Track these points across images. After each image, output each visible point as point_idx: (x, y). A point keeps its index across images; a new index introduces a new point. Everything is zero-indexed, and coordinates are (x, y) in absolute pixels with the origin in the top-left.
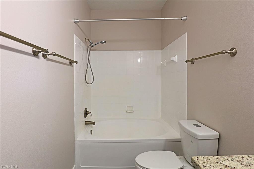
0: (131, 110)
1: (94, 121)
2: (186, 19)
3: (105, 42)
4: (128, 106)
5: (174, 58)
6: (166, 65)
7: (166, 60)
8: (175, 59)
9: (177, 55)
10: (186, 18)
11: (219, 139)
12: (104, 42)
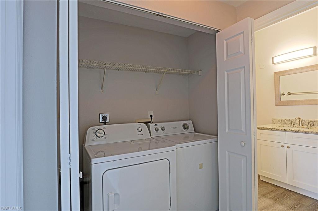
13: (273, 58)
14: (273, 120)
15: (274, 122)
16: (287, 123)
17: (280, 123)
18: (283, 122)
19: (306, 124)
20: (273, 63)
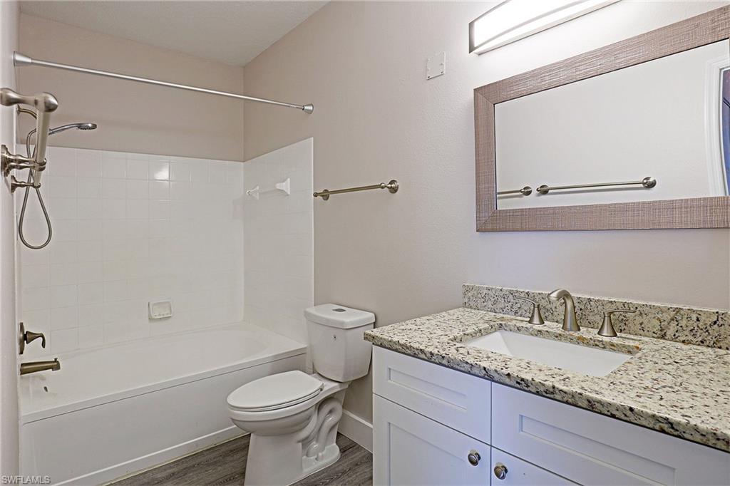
0: (165, 313)
1: (56, 359)
2: (310, 112)
3: (94, 127)
4: (155, 304)
5: (284, 183)
6: (258, 198)
7: (258, 188)
8: (286, 186)
9: (289, 179)
10: (311, 108)
11: (374, 323)
12: (90, 125)
13: (471, 25)
14: (467, 289)
15: (469, 298)
16: (515, 307)
17: (489, 304)
18: (502, 304)
19: (591, 318)
20: (471, 49)
